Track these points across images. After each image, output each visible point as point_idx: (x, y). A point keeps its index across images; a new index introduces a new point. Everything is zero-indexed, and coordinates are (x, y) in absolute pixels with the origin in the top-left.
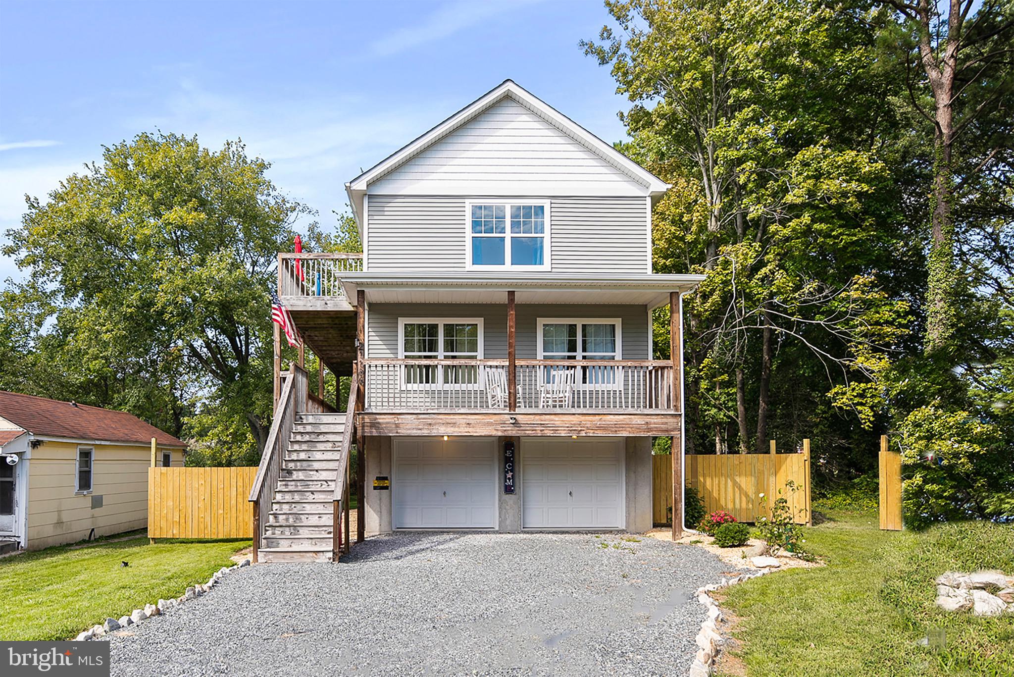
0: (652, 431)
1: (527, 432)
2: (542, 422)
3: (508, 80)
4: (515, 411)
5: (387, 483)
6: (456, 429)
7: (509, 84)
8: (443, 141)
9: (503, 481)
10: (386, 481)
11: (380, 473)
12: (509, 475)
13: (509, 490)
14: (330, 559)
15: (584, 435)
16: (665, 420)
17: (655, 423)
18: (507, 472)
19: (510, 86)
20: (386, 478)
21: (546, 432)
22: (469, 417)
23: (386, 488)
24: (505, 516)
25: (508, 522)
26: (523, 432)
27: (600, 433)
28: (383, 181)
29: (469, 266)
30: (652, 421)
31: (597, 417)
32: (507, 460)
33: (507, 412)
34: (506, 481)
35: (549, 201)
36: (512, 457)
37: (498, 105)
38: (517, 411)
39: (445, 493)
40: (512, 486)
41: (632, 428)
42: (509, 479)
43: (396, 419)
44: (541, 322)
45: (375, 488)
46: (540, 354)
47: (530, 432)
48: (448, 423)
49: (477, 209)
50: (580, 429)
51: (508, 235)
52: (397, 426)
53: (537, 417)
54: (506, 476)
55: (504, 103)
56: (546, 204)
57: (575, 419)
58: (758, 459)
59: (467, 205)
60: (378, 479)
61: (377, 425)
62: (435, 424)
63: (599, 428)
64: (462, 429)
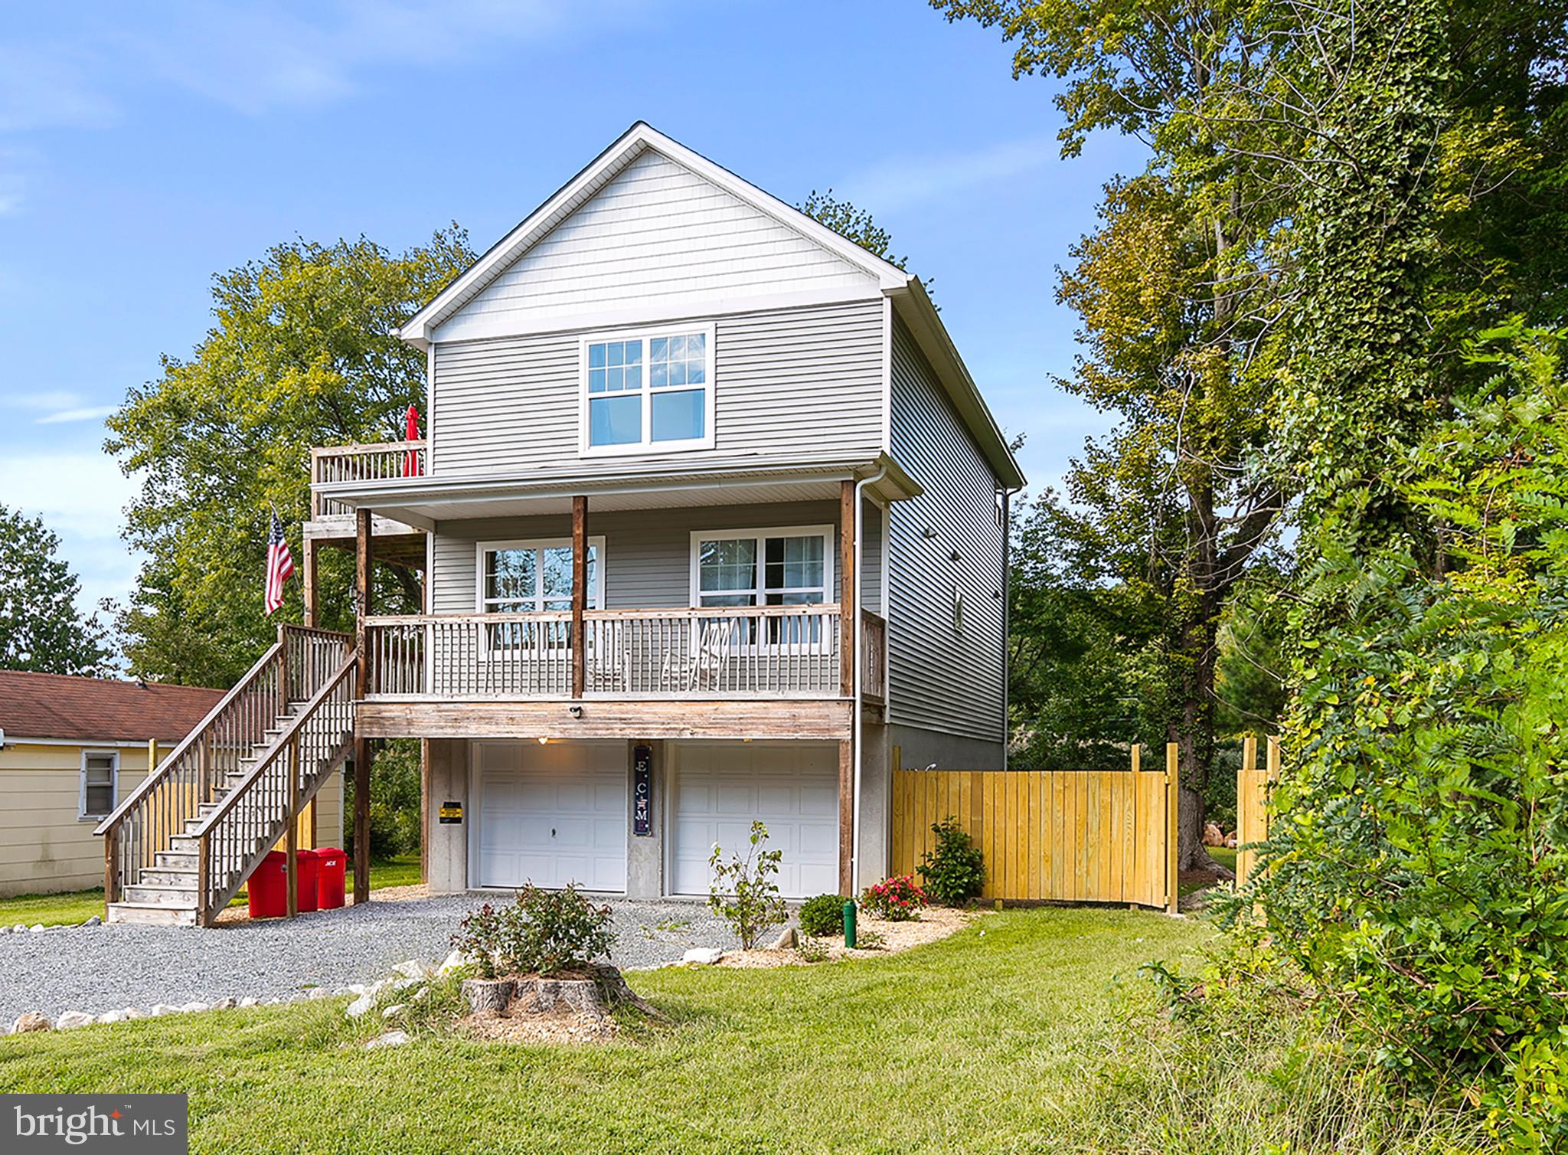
0: (802, 730)
1: (599, 732)
2: (623, 716)
3: (639, 122)
4: (581, 697)
5: (459, 813)
6: (494, 728)
7: (641, 127)
8: (547, 241)
9: (633, 813)
10: (458, 810)
11: (450, 796)
12: (642, 804)
13: (641, 828)
14: (192, 921)
15: (689, 737)
16: (825, 711)
17: (807, 717)
18: (638, 798)
19: (642, 133)
20: (457, 805)
21: (627, 732)
22: (512, 707)
23: (458, 820)
24: (637, 872)
25: (641, 883)
26: (593, 732)
27: (714, 734)
28: (456, 319)
29: (584, 449)
30: (803, 712)
31: (711, 707)
32: (639, 778)
33: (569, 698)
34: (637, 814)
35: (711, 325)
36: (646, 773)
37: (633, 166)
38: (585, 696)
39: (554, 832)
40: (646, 822)
41: (767, 724)
42: (642, 810)
43: (408, 711)
44: (697, 538)
45: (442, 820)
46: (696, 594)
47: (604, 732)
48: (481, 718)
49: (596, 351)
50: (682, 726)
51: (646, 390)
52: (410, 723)
53: (616, 707)
54: (637, 805)
55: (643, 162)
56: (709, 327)
57: (675, 710)
58: (1101, 780)
59: (581, 345)
60: (447, 805)
61: (382, 721)
62: (463, 719)
63: (713, 726)
64: (501, 728)
